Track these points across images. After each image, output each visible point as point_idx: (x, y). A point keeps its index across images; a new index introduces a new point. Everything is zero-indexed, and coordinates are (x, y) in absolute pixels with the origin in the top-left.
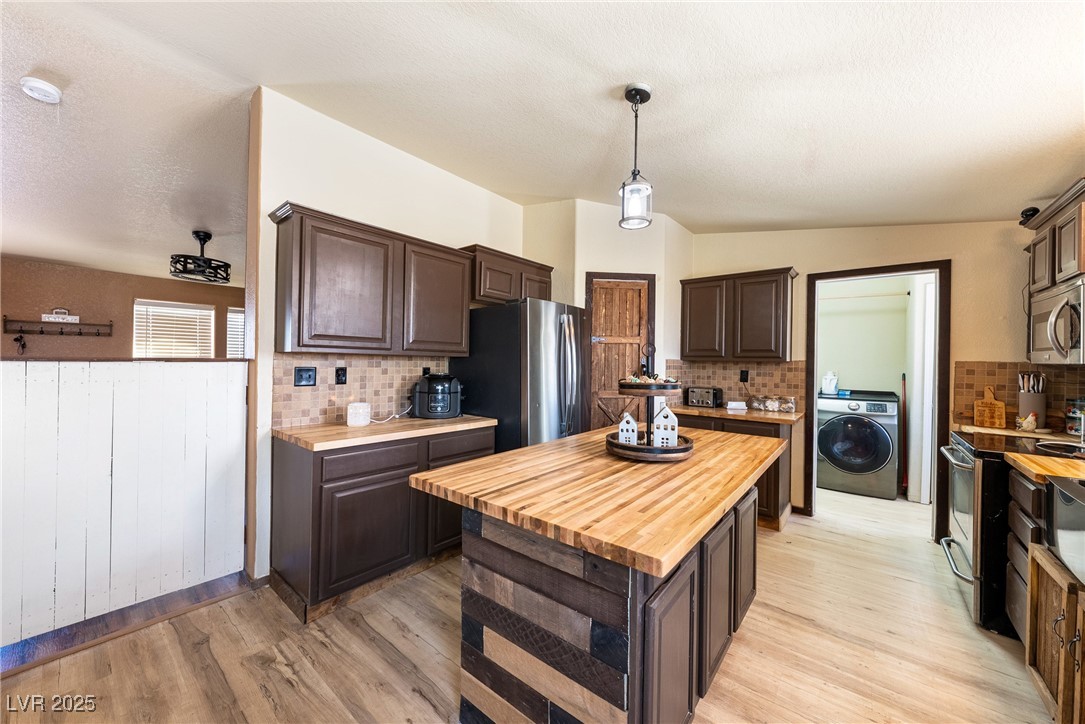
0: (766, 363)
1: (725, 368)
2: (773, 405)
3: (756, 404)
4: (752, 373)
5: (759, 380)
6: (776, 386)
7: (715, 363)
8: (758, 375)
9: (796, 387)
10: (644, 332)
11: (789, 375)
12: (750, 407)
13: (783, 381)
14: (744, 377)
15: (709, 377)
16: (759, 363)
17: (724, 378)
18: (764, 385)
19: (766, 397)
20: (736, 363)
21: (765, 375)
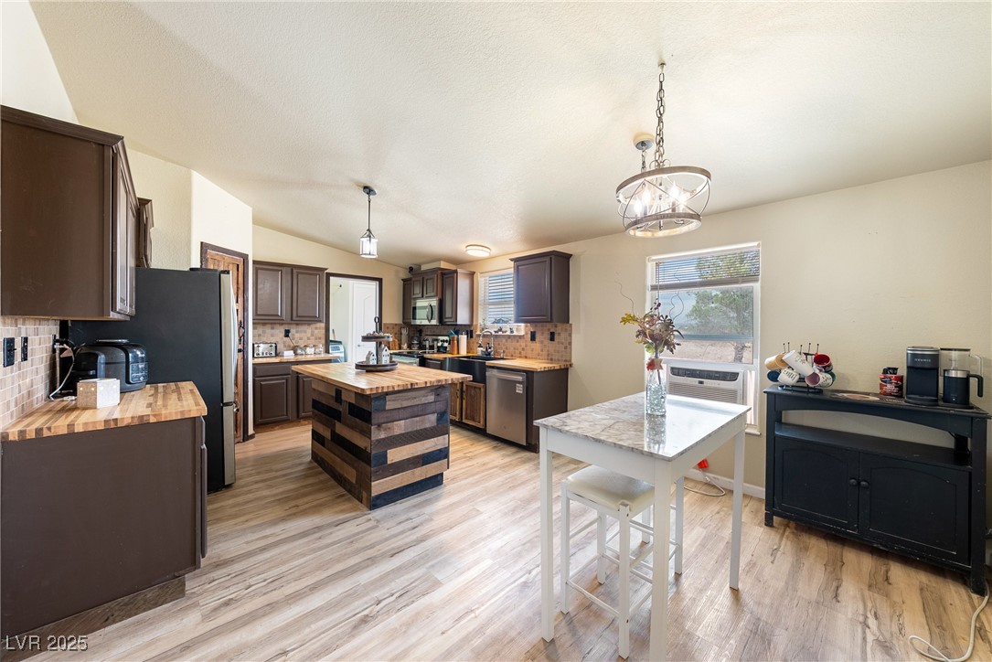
0: (302, 324)
1: (272, 328)
2: (310, 351)
3: (299, 351)
4: (293, 331)
5: (297, 335)
6: (308, 339)
7: (264, 324)
8: (297, 332)
9: (320, 338)
10: (240, 299)
11: (316, 331)
12: (296, 354)
13: (312, 335)
14: (287, 333)
15: (259, 335)
16: (297, 324)
17: (272, 336)
18: (301, 339)
19: (305, 346)
20: (282, 324)
21: (301, 332)
